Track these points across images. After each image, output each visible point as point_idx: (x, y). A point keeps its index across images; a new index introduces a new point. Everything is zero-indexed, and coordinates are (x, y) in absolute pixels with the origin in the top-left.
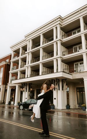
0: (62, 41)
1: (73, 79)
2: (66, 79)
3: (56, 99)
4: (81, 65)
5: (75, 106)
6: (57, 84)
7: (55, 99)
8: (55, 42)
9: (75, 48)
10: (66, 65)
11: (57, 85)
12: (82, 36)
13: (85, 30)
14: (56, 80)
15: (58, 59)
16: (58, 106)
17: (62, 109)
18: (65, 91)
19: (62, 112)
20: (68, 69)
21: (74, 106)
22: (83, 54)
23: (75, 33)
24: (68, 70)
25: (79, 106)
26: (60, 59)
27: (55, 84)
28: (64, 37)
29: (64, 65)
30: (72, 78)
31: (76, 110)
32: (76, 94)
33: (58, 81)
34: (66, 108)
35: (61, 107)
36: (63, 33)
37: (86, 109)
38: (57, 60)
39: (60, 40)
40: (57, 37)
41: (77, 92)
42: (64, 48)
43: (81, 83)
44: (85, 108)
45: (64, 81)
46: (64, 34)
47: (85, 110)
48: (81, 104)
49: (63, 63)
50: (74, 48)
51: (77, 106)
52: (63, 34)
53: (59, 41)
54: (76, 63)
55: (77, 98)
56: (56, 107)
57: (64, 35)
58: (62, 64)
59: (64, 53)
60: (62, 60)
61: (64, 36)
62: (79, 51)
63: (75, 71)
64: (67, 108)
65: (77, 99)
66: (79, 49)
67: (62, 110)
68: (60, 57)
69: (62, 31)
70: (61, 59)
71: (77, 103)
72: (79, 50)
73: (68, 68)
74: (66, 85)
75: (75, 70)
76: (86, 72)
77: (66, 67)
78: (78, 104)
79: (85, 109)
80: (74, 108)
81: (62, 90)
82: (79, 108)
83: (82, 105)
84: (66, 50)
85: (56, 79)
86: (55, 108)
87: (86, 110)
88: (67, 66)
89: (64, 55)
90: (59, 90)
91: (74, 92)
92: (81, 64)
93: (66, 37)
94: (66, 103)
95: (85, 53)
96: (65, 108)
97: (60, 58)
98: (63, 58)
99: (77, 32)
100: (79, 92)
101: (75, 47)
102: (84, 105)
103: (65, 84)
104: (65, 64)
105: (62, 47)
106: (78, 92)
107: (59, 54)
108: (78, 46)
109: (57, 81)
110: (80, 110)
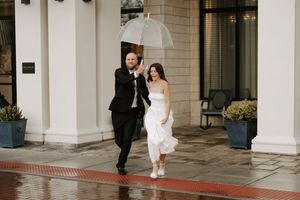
3: (38, 68)
7: (29, 68)
16: (47, 123)
17: (76, 141)
25: (205, 113)
32: (195, 30)
35: (74, 131)
37: (255, 134)
41: (203, 11)
44: (244, 128)
48: (222, 97)
51: (197, 107)
55: (197, 54)
56: (34, 131)
65: (196, 63)
67: (80, 147)
71: (196, 88)
78: (202, 97)
82: (209, 126)
83: (231, 110)
86: (28, 138)
87: (255, 148)
91: (183, 13)
100: (219, 12)
106: (209, 18)
110: (212, 145)
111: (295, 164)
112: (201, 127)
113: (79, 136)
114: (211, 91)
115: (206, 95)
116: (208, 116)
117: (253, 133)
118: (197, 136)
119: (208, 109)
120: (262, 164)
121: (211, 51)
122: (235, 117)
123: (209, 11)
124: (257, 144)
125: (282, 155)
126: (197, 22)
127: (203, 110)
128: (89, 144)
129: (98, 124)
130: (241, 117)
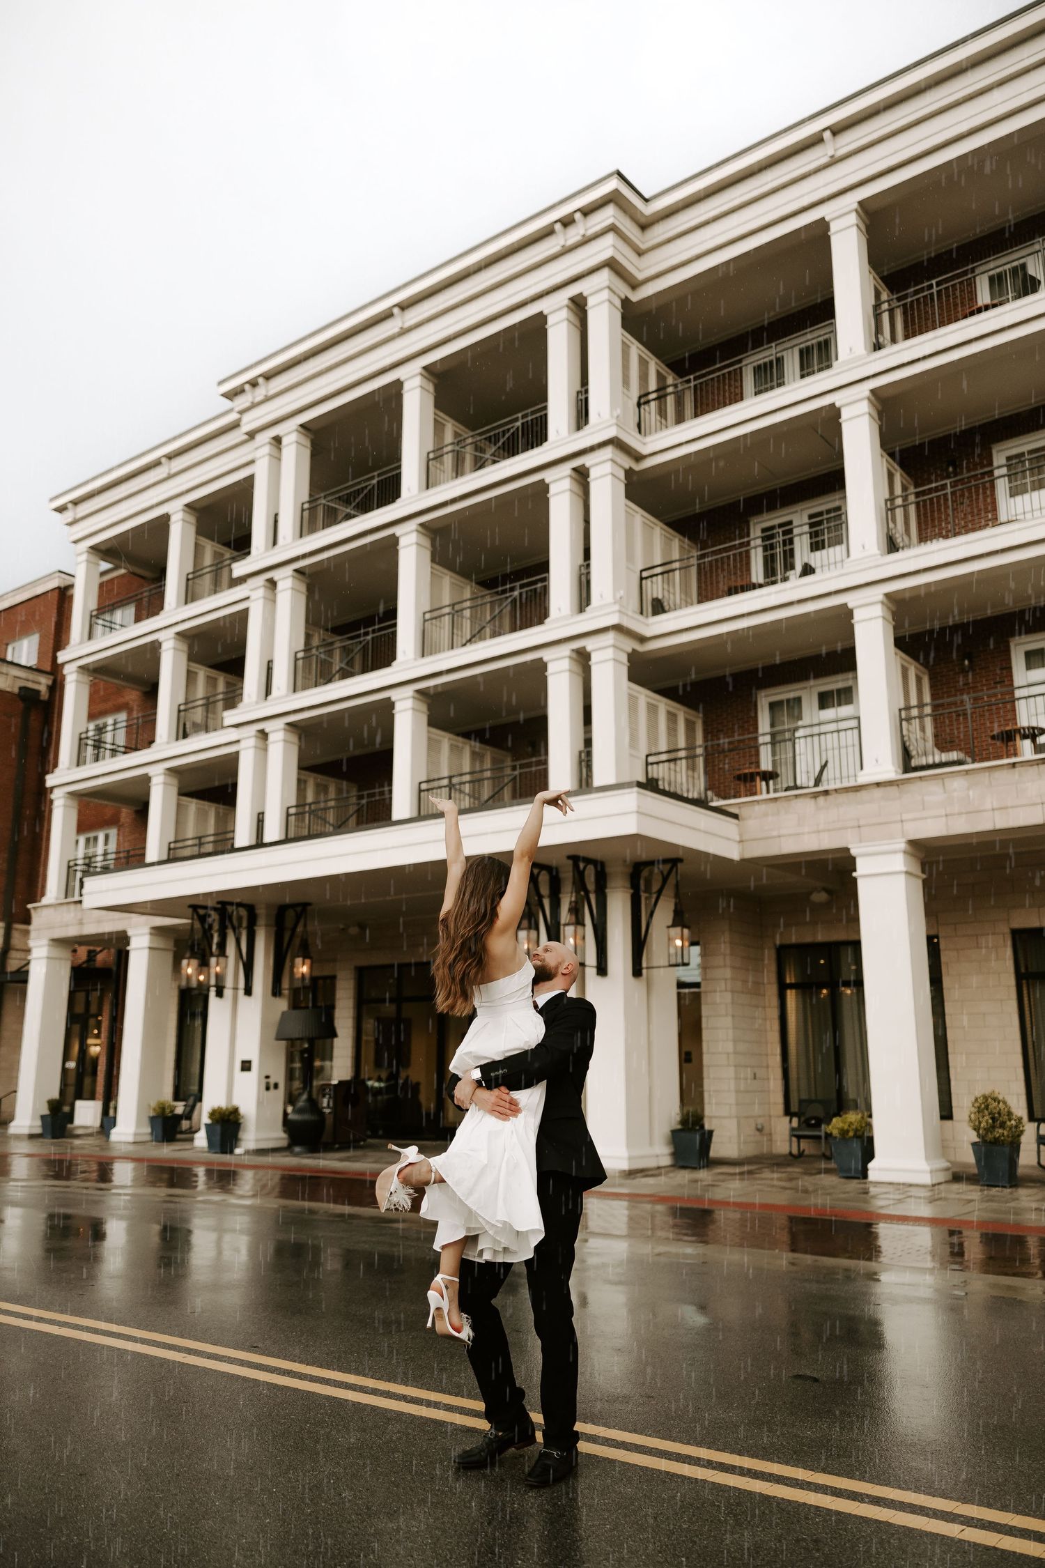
0: (639, 458)
1: (743, 861)
2: (674, 862)
4: (829, 713)
5: (760, 1130)
6: (576, 911)
8: (566, 469)
9: (768, 534)
10: (672, 717)
11: (579, 922)
12: (845, 414)
13: (877, 347)
14: (567, 875)
15: (589, 644)
17: (625, 1167)
18: (665, 982)
19: (633, 1198)
20: (691, 758)
21: (750, 1130)
22: (850, 600)
23: (770, 377)
24: (692, 768)
25: (796, 1135)
26: (609, 653)
27: (565, 915)
28: (662, 412)
29: (652, 709)
30: (733, 853)
31: (767, 1174)
32: (774, 1013)
33: (591, 886)
34: (666, 1161)
35: (624, 1152)
36: (643, 363)
38: (583, 659)
39: (615, 442)
40: (582, 415)
41: (783, 988)
42: (659, 531)
43: (819, 897)
44: (856, 1146)
45: (655, 887)
46: (661, 377)
47: (864, 1174)
48: (819, 1111)
49: (644, 696)
50: (756, 531)
51: (782, 1127)
52: (644, 377)
53: (608, 452)
54: (783, 693)
55: (778, 1048)
57: (661, 389)
58: (633, 700)
59: (656, 588)
60: (633, 658)
61: (661, 398)
62: (808, 570)
63: (769, 776)
64: (675, 1155)
65: (776, 1060)
66: (816, 546)
68: (618, 628)
69: (636, 349)
70: (630, 645)
71: (779, 1098)
72: (816, 559)
73: (690, 747)
74: (679, 920)
75: (766, 764)
76: (878, 793)
77: (672, 731)
78: (788, 1112)
79: (855, 1164)
80: (750, 1151)
81: (637, 972)
82: (801, 1154)
83: (836, 1126)
84: (676, 555)
85: (575, 859)
87: (873, 1176)
88: (690, 726)
89: (659, 607)
90: (602, 970)
91: (757, 990)
92: (825, 701)
93: (680, 419)
94: (669, 1111)
95: (878, 593)
96: (661, 1153)
97: (610, 638)
98: (642, 639)
99: (792, 363)
100: (804, 987)
101: (774, 519)
102: (852, 1117)
103: (663, 914)
104: (663, 705)
105: (640, 516)
106: (791, 996)
107: (609, 598)
108: (799, 517)
109: (580, 884)
110: (811, 1174)
111: (929, 1194)
112: (791, 1154)
113: (630, 1158)
114: (801, 1102)
115: (794, 1107)
116: (799, 1137)
117: (869, 1154)
118: (789, 1165)
119: (799, 1128)
120: (886, 1193)
121: (797, 1043)
122: (844, 1133)
123: (791, 986)
124: (876, 1170)
125: (911, 1185)
126: (775, 1001)
127: (793, 1129)
128: (642, 1171)
129: (651, 1144)
130: (851, 1134)
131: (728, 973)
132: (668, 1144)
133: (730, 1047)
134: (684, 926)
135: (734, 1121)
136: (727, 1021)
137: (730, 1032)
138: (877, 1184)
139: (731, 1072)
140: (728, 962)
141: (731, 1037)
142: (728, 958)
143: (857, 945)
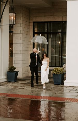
34: (5, 80)
47: (62, 83)
55: (32, 49)
64: (8, 78)
79: (60, 81)
96: (3, 78)
123: (36, 33)
124: (66, 83)
126: (32, 37)
130: (59, 73)
131: (21, 28)
132: (6, 75)
133: (21, 49)
134: (14, 13)
135: (21, 68)
136: (21, 42)
137: (21, 44)
138: (67, 87)
139: (21, 55)
140: (21, 26)
141: (21, 46)
142: (21, 24)
143: (66, 22)
